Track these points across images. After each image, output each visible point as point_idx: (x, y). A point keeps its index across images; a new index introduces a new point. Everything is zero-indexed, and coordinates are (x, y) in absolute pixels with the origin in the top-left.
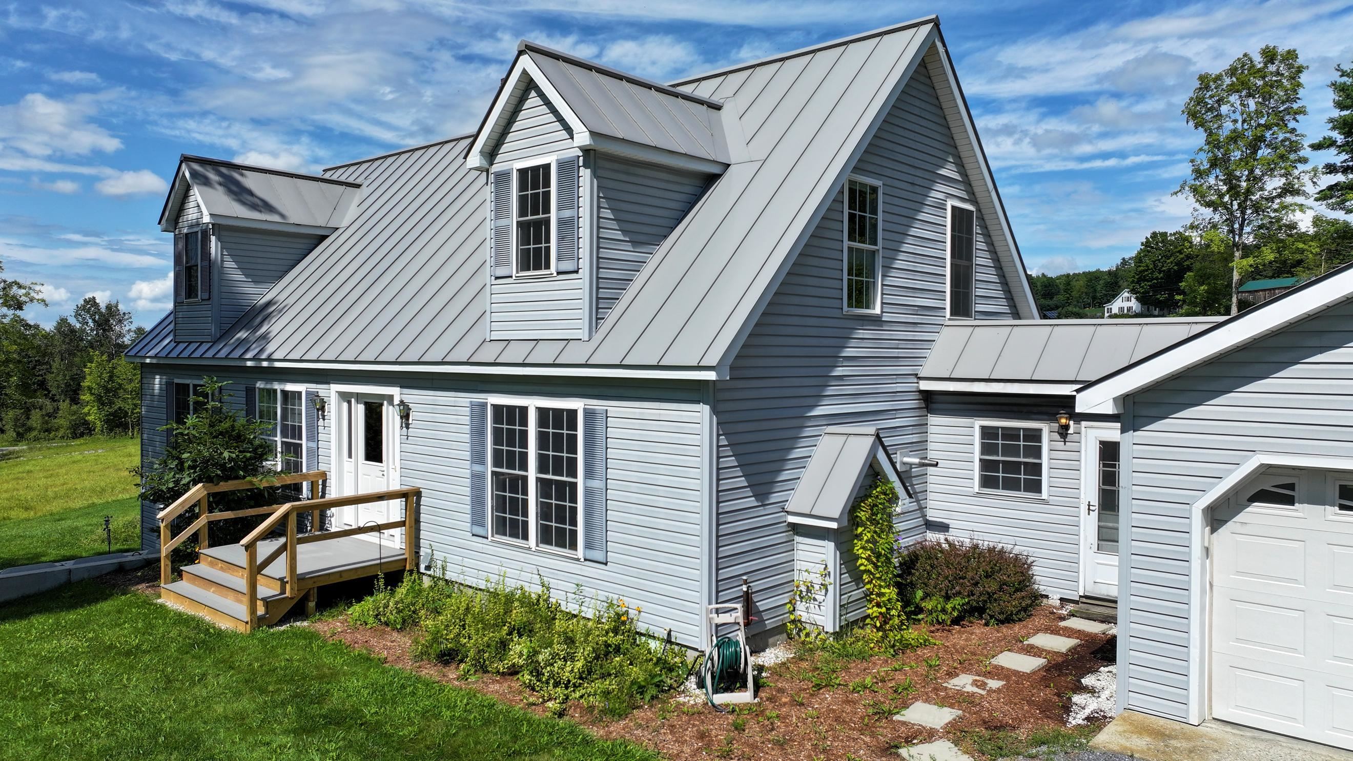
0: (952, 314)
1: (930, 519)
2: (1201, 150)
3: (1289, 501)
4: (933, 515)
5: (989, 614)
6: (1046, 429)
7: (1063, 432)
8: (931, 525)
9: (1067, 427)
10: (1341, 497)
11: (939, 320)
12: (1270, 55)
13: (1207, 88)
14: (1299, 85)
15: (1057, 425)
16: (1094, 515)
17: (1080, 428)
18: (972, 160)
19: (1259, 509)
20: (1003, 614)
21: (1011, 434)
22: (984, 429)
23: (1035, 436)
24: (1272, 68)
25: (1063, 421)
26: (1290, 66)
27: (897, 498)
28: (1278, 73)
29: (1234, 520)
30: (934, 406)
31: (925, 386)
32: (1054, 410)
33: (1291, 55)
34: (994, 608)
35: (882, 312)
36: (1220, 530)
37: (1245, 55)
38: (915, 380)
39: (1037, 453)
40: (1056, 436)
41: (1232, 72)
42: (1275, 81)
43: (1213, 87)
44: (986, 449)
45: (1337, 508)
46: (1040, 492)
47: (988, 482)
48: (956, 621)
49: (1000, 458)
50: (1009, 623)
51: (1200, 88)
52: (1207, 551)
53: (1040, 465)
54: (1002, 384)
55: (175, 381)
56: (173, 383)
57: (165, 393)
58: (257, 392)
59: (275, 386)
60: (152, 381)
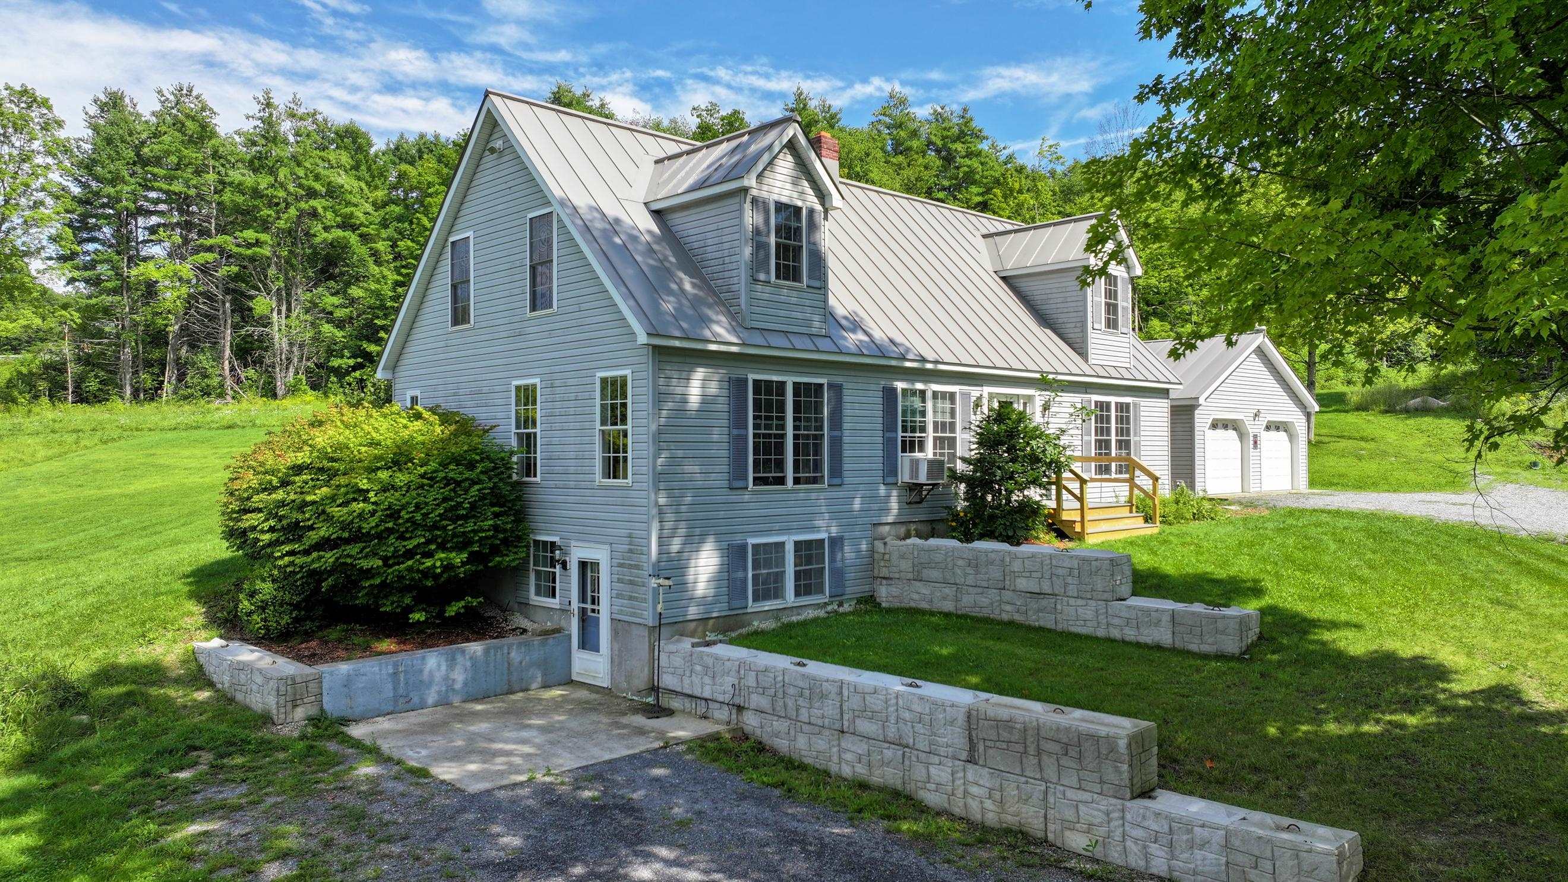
55: (751, 377)
56: (746, 380)
57: (725, 392)
58: (899, 391)
59: (919, 386)
60: (684, 375)
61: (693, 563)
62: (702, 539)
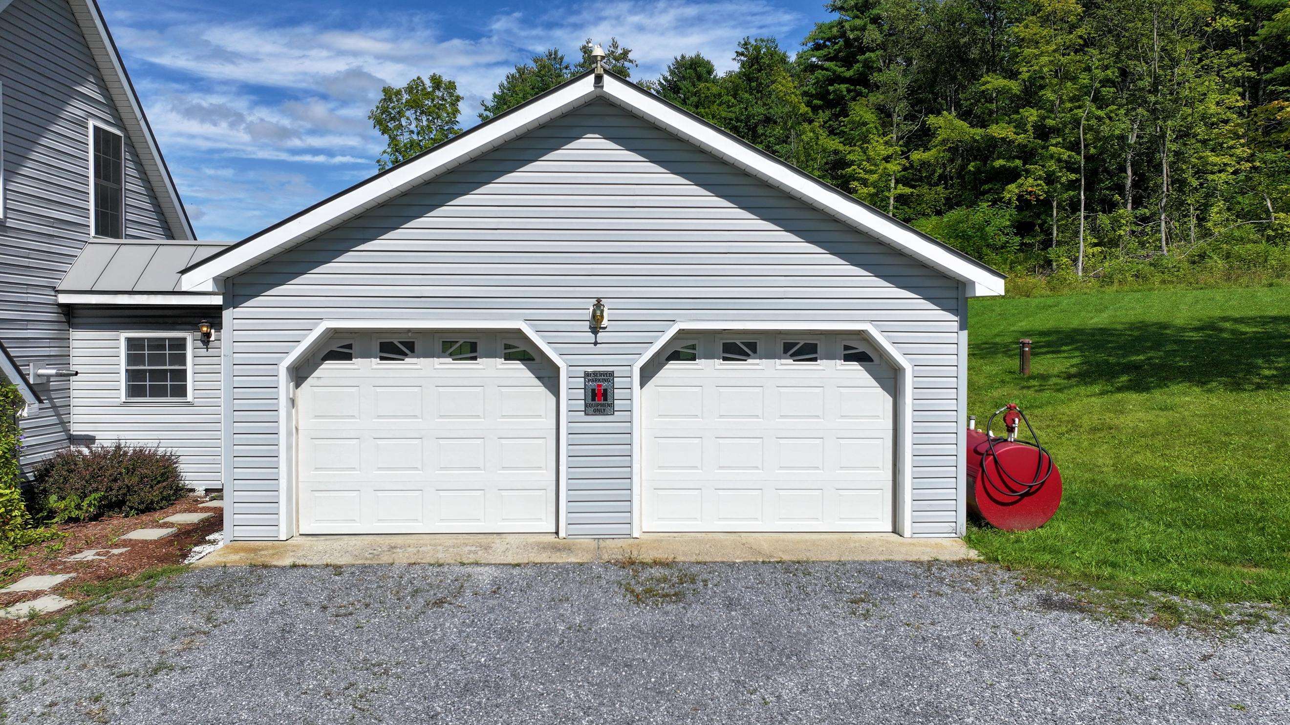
0: (96, 233)
1: (75, 433)
2: (385, 152)
3: (348, 357)
4: (77, 429)
5: (128, 506)
6: (190, 338)
7: (206, 340)
8: (73, 439)
9: (208, 335)
10: (381, 351)
11: (83, 237)
12: (437, 82)
13: (391, 100)
14: (457, 111)
15: (200, 333)
17: (220, 335)
18: (117, 85)
19: (329, 366)
20: (143, 504)
21: (158, 344)
22: (129, 340)
23: (180, 344)
24: (438, 93)
25: (205, 329)
26: (451, 95)
27: (24, 402)
28: (443, 99)
29: (312, 376)
30: (76, 320)
31: (63, 299)
32: (196, 320)
33: (451, 86)
34: (134, 500)
35: (6, 217)
36: (303, 385)
37: (419, 78)
38: (53, 293)
39: (182, 360)
40: (200, 344)
41: (410, 89)
42: (442, 104)
43: (395, 99)
44: (132, 359)
45: (378, 359)
46: (186, 396)
47: (135, 391)
48: (95, 518)
49: (147, 367)
50: (149, 511)
51: (385, 99)
52: (293, 402)
53: (185, 370)
54: (145, 296)
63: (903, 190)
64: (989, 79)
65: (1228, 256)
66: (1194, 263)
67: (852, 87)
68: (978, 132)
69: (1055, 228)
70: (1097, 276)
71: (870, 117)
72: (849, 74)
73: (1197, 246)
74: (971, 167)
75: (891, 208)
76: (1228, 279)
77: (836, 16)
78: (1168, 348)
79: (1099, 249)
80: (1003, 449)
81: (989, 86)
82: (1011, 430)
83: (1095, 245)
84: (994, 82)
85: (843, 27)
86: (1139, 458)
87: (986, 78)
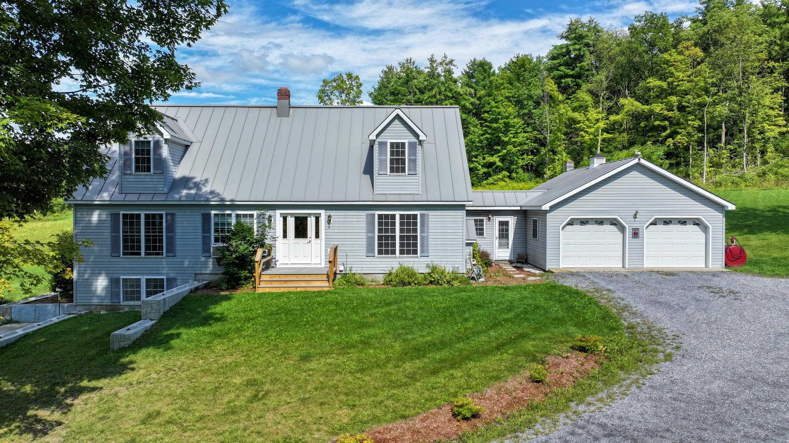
3: (572, 225)
6: (485, 219)
9: (490, 218)
15: (487, 218)
16: (498, 240)
19: (568, 227)
21: (480, 221)
22: (475, 220)
29: (564, 229)
32: (486, 214)
39: (482, 225)
40: (486, 221)
45: (580, 225)
46: (484, 235)
47: (477, 233)
49: (478, 227)
53: (484, 228)
55: (122, 212)
56: (119, 214)
57: (109, 219)
58: (212, 215)
59: (228, 212)
60: (90, 213)
61: (94, 284)
62: (100, 274)
63: (606, 135)
64: (651, 81)
65: (776, 173)
66: (760, 176)
67: (574, 80)
68: (646, 108)
69: (691, 159)
70: (713, 182)
71: (588, 98)
72: (571, 73)
73: (761, 168)
74: (642, 124)
75: (599, 144)
76: (777, 185)
77: (564, 42)
78: (760, 219)
79: (712, 169)
80: (731, 247)
81: (651, 84)
82: (733, 242)
83: (711, 167)
84: (654, 82)
85: (568, 49)
86: (759, 253)
87: (649, 80)
